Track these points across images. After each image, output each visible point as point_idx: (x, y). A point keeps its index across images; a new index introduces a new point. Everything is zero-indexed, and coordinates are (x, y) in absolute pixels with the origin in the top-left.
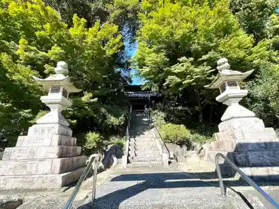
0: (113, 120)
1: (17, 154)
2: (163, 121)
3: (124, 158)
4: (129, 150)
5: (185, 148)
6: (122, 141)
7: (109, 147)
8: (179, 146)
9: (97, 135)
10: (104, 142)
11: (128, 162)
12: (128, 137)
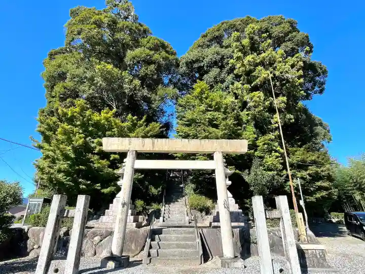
0: (154, 191)
1: (111, 213)
2: (192, 192)
3: (161, 218)
4: (164, 214)
5: (204, 213)
6: (160, 207)
7: (150, 211)
8: (199, 212)
9: (142, 202)
10: (147, 207)
11: (164, 221)
12: (164, 204)
